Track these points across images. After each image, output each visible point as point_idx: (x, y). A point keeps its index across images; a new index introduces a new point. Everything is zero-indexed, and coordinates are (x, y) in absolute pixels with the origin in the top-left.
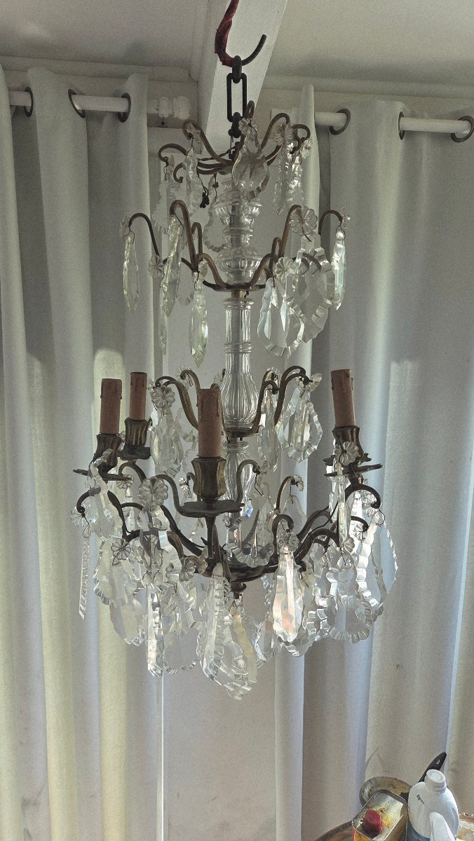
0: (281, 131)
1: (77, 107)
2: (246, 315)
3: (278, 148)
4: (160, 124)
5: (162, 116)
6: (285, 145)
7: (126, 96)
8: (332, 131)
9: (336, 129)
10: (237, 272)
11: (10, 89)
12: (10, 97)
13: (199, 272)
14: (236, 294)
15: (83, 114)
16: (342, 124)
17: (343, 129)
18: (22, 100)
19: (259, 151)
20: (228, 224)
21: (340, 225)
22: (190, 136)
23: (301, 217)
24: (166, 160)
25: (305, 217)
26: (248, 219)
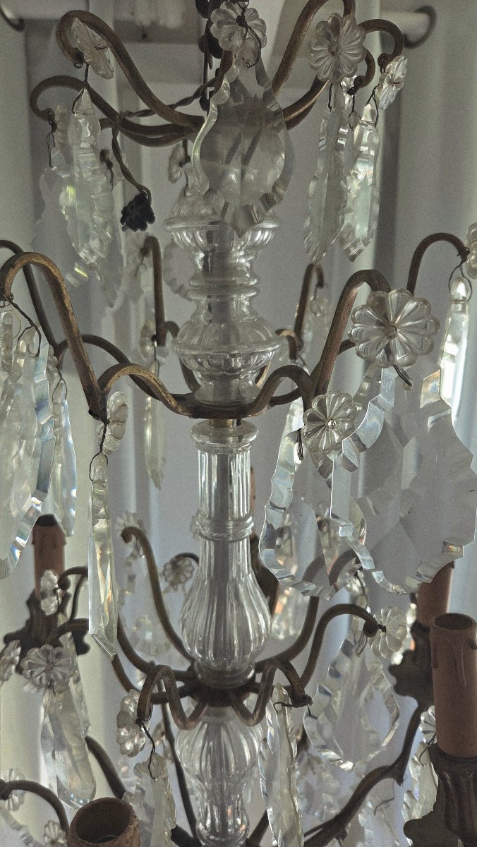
0: (329, 37)
1: (9, 14)
2: (242, 466)
3: (317, 85)
4: (141, 38)
5: (140, 25)
6: (337, 75)
8: (406, 40)
10: (224, 374)
13: (106, 422)
14: (221, 425)
15: (20, 25)
16: (422, 31)
17: (423, 39)
19: (268, 97)
20: (200, 267)
21: (460, 265)
22: (78, 58)
23: (386, 316)
24: (48, 116)
25: (396, 317)
26: (245, 256)
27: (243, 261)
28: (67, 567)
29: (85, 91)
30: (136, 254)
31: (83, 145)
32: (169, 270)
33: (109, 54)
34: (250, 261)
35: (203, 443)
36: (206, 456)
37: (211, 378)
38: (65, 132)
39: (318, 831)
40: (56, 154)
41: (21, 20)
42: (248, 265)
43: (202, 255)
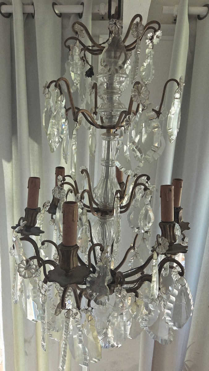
1: (57, 12)
4: (101, 18)
5: (101, 14)
7: (82, 4)
8: (199, 17)
9: (201, 17)
10: (111, 117)
11: (23, 4)
12: (23, 8)
13: (77, 122)
14: (109, 132)
15: (60, 15)
16: (205, 14)
17: (205, 16)
18: (29, 9)
20: (106, 87)
21: (178, 89)
22: (77, 33)
23: (139, 91)
24: (69, 47)
25: (141, 91)
26: (118, 84)
27: (117, 86)
28: (65, 175)
29: (78, 41)
30: (91, 88)
31: (76, 54)
32: (99, 92)
33: (84, 32)
34: (119, 86)
35: (104, 138)
36: (104, 141)
37: (107, 118)
38: (72, 51)
39: (134, 270)
40: (70, 57)
41: (61, 14)
42: (119, 87)
43: (106, 84)
